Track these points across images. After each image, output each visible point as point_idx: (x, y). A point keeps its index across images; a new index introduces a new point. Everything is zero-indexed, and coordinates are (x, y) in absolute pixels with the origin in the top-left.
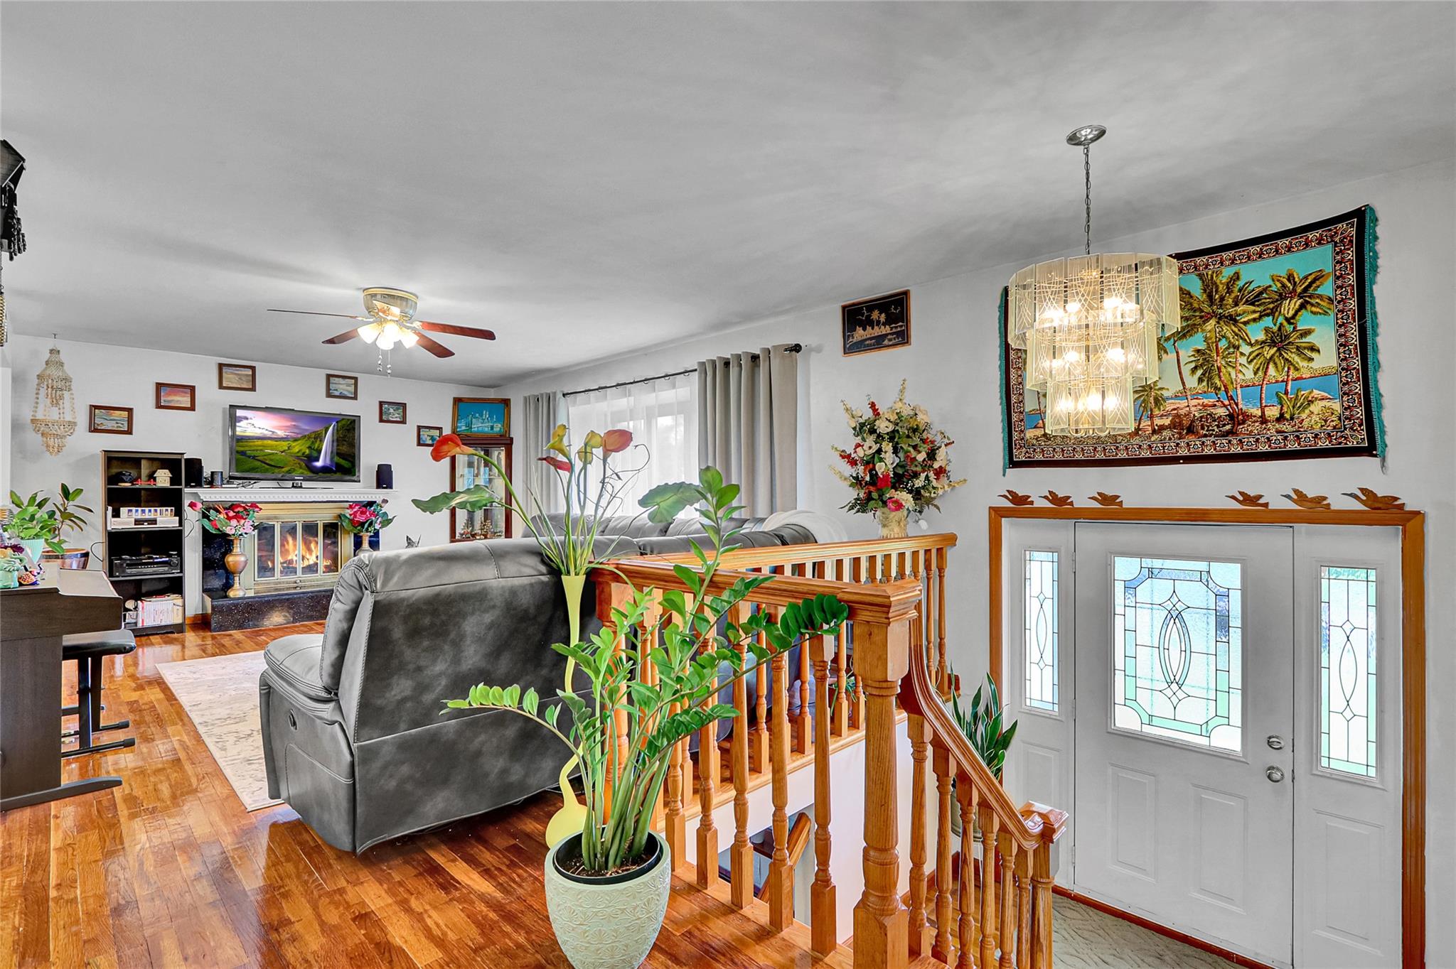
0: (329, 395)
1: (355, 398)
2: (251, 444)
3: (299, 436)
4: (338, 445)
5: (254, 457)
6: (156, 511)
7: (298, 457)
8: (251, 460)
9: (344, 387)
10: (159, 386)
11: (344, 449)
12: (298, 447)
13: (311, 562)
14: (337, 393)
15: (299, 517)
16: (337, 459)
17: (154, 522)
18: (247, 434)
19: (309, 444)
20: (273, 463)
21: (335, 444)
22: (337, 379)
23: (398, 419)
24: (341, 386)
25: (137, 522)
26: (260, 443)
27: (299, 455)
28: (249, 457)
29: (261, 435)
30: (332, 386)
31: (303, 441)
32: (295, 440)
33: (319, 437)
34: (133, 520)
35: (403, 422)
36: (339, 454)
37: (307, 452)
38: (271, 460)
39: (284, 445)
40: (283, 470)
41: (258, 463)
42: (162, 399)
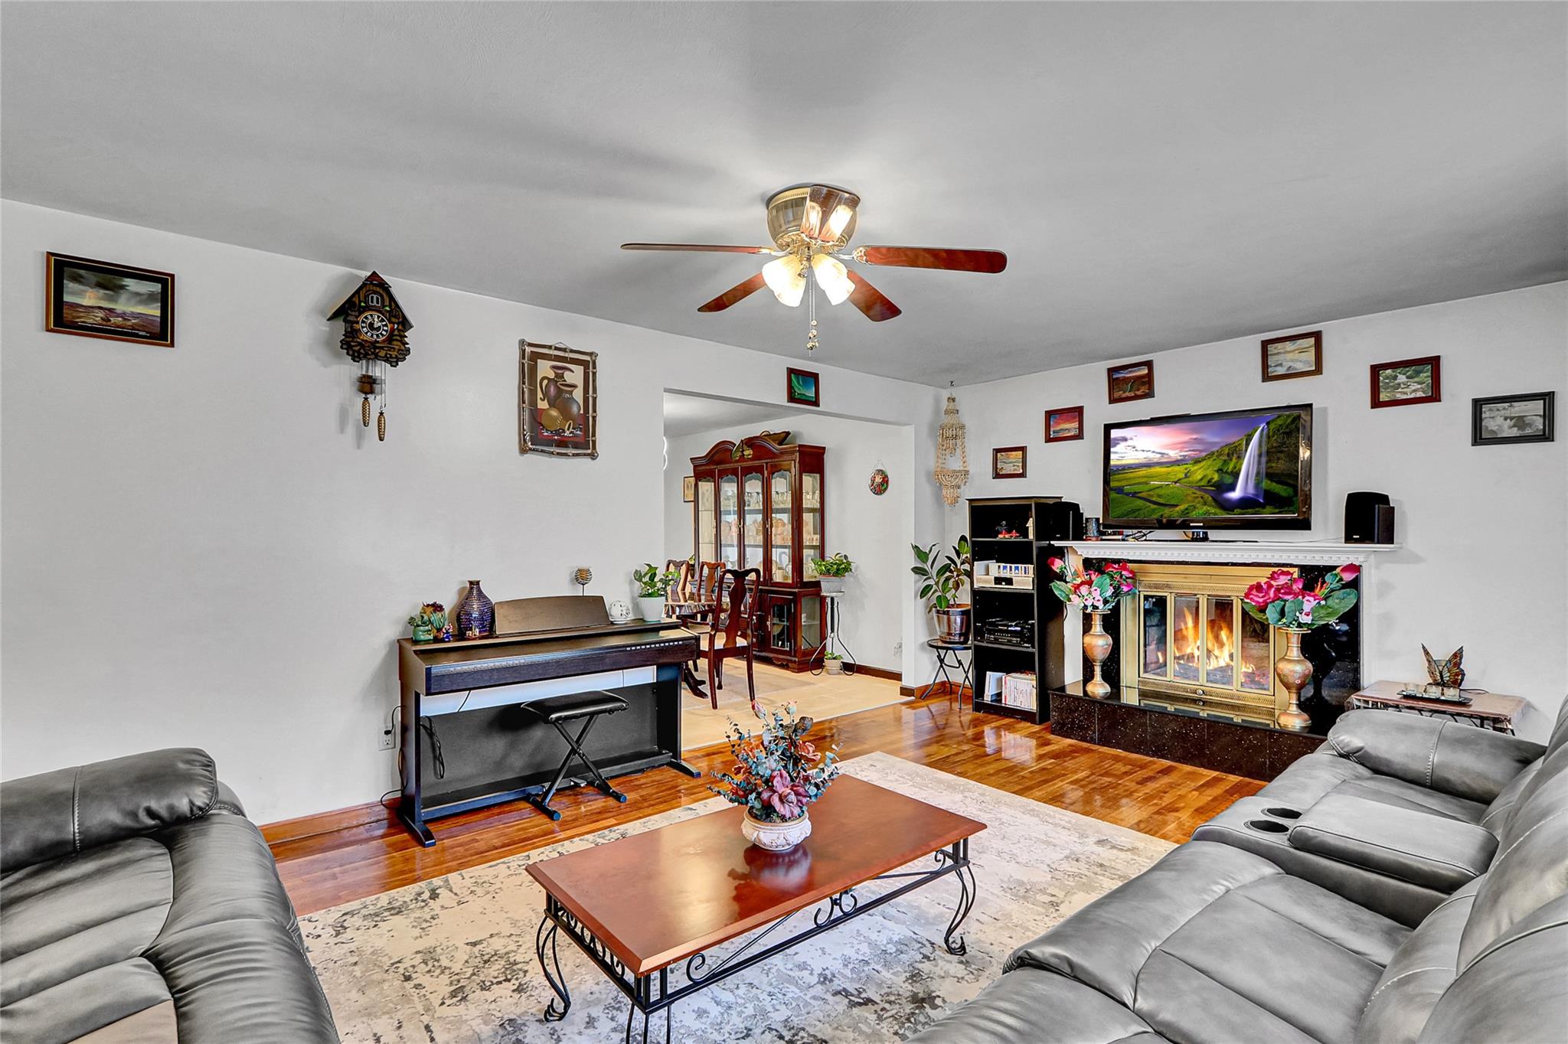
0: (1267, 377)
1: (1316, 372)
2: (1131, 475)
3: (1204, 454)
4: (1268, 461)
5: (1134, 495)
7: (1200, 488)
8: (1130, 499)
9: (1296, 355)
10: (1048, 415)
11: (1281, 466)
12: (1201, 473)
13: (1222, 664)
14: (1281, 371)
15: (1206, 588)
16: (1266, 484)
17: (1009, 581)
19: (1218, 464)
20: (1161, 501)
21: (1264, 459)
22: (1280, 345)
23: (1420, 394)
24: (1289, 356)
25: (998, 580)
26: (1143, 472)
27: (1202, 483)
28: (1128, 494)
29: (1144, 461)
30: (1271, 361)
31: (1209, 462)
32: (1197, 461)
33: (1235, 452)
34: (993, 578)
35: (1435, 396)
36: (1270, 476)
37: (1216, 477)
38: (1159, 496)
39: (1179, 471)
40: (1177, 509)
41: (1140, 503)
42: (1052, 429)
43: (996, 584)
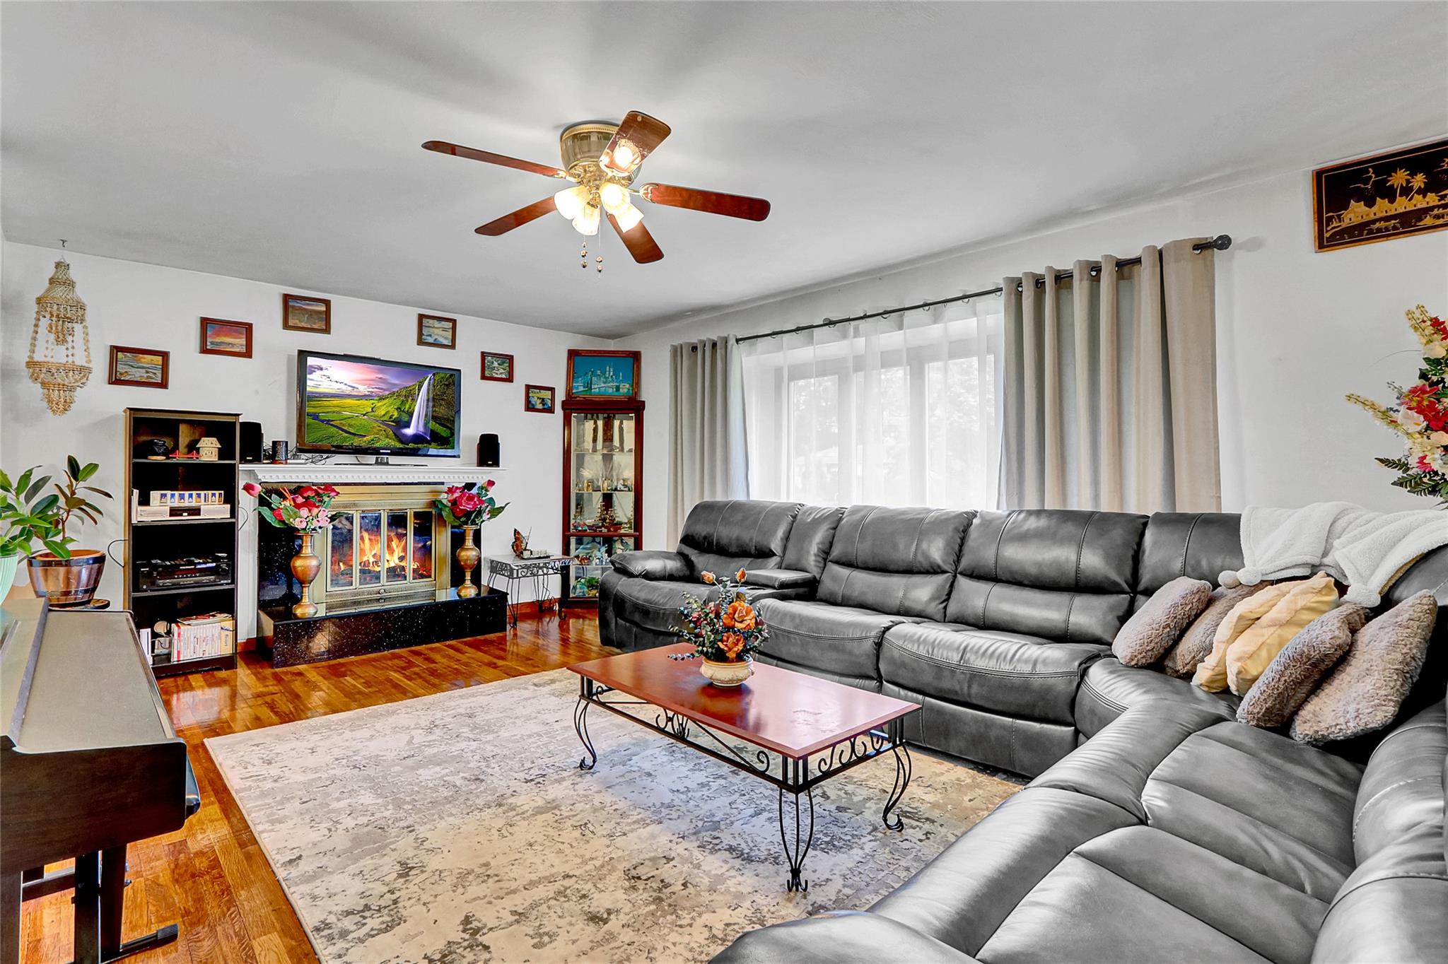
0: (421, 342)
1: (453, 346)
2: (326, 403)
3: (387, 393)
4: (434, 406)
5: (328, 422)
6: (199, 496)
7: (383, 422)
8: (324, 426)
9: (439, 332)
10: (205, 323)
11: (442, 411)
12: (386, 409)
14: (431, 340)
15: (384, 505)
16: (432, 425)
17: (196, 511)
18: (320, 390)
19: (398, 403)
20: (353, 430)
21: (431, 404)
22: (431, 321)
23: (504, 376)
24: (436, 331)
25: (174, 512)
26: (336, 402)
27: (386, 418)
28: (323, 421)
29: (338, 392)
30: (425, 331)
31: (391, 400)
32: (381, 399)
33: (410, 395)
34: (168, 508)
35: (510, 379)
36: (435, 418)
37: (396, 414)
38: (350, 426)
39: (367, 405)
40: (365, 439)
41: (334, 430)
42: (209, 340)
43: (171, 515)
